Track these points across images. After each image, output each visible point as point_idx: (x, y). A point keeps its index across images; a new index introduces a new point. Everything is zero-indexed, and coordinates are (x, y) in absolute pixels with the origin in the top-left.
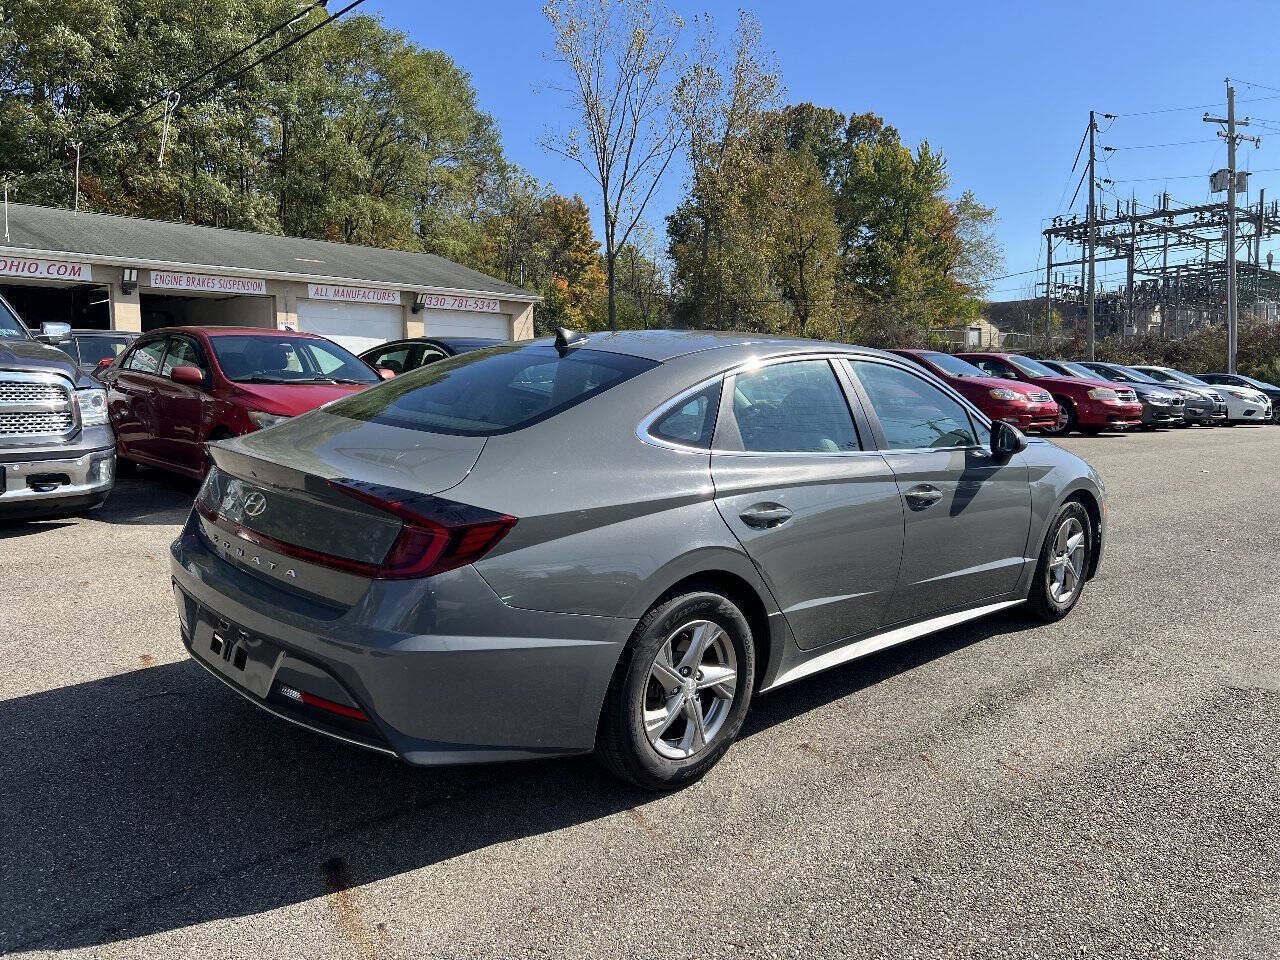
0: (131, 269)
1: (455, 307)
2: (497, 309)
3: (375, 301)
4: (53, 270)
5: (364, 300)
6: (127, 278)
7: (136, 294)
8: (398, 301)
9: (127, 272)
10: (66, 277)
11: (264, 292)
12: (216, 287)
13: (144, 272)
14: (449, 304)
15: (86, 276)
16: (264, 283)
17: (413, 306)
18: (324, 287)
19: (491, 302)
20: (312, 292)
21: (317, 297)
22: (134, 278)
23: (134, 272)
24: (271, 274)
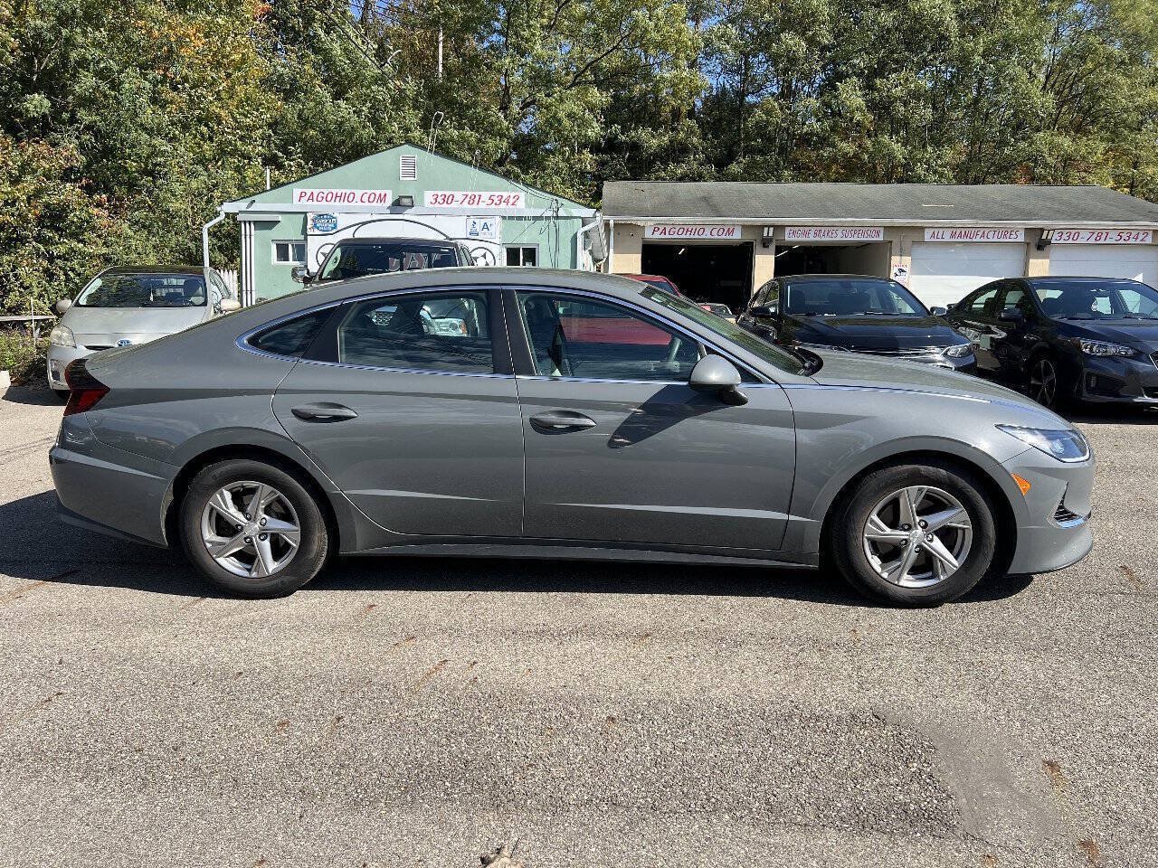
0: (769, 226)
1: (1092, 241)
2: (1149, 240)
3: (995, 240)
4: (715, 232)
5: (982, 240)
6: (765, 235)
7: (772, 247)
8: (1021, 238)
9: (766, 229)
10: (723, 237)
11: (881, 238)
12: (838, 237)
13: (779, 228)
14: (1084, 237)
15: (737, 236)
16: (882, 231)
17: (1039, 243)
18: (941, 231)
19: (1141, 233)
20: (927, 236)
21: (933, 240)
22: (771, 234)
23: (771, 229)
24: (887, 222)
